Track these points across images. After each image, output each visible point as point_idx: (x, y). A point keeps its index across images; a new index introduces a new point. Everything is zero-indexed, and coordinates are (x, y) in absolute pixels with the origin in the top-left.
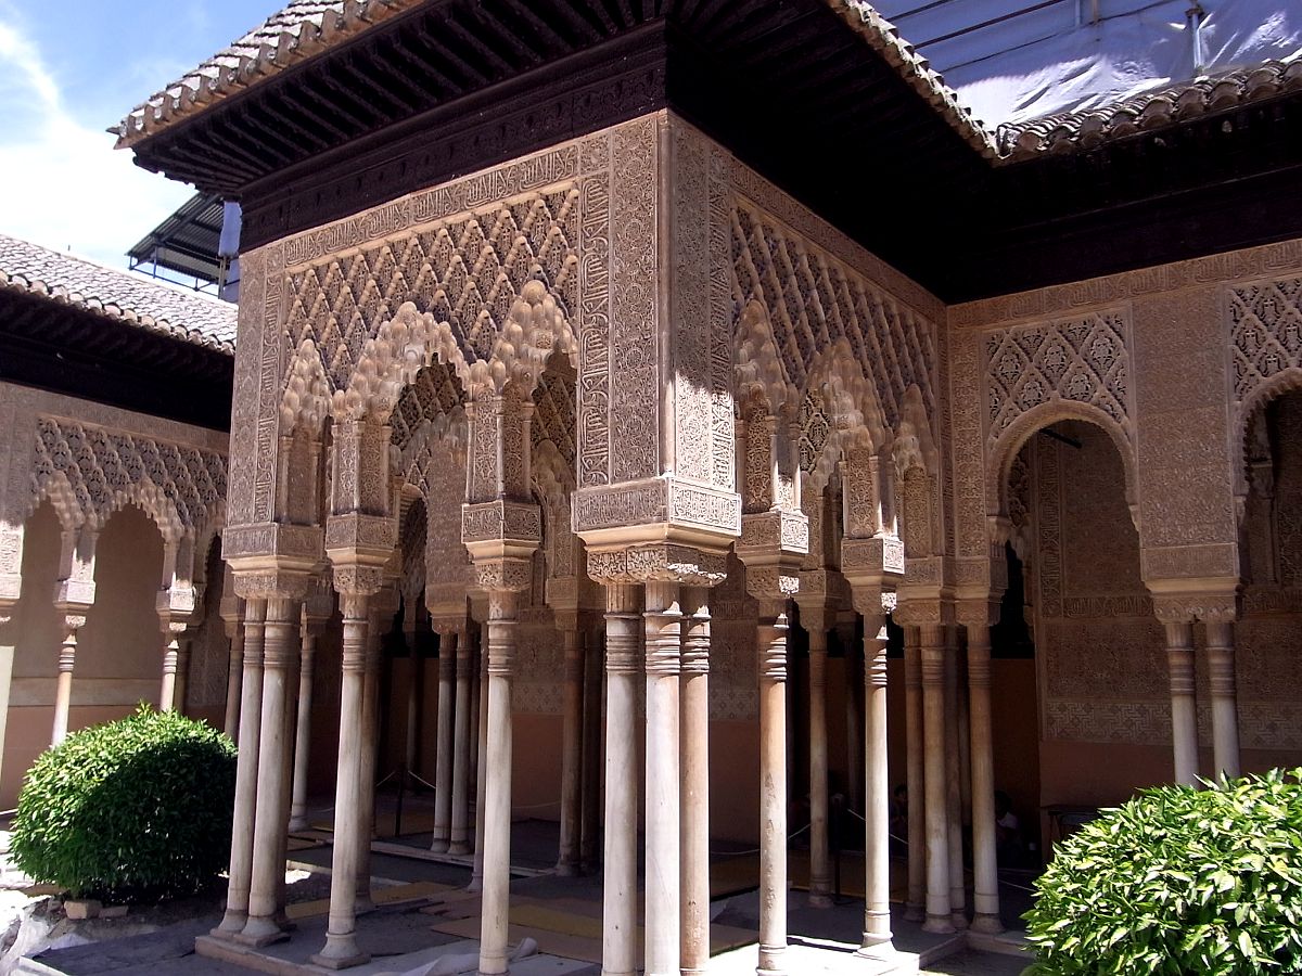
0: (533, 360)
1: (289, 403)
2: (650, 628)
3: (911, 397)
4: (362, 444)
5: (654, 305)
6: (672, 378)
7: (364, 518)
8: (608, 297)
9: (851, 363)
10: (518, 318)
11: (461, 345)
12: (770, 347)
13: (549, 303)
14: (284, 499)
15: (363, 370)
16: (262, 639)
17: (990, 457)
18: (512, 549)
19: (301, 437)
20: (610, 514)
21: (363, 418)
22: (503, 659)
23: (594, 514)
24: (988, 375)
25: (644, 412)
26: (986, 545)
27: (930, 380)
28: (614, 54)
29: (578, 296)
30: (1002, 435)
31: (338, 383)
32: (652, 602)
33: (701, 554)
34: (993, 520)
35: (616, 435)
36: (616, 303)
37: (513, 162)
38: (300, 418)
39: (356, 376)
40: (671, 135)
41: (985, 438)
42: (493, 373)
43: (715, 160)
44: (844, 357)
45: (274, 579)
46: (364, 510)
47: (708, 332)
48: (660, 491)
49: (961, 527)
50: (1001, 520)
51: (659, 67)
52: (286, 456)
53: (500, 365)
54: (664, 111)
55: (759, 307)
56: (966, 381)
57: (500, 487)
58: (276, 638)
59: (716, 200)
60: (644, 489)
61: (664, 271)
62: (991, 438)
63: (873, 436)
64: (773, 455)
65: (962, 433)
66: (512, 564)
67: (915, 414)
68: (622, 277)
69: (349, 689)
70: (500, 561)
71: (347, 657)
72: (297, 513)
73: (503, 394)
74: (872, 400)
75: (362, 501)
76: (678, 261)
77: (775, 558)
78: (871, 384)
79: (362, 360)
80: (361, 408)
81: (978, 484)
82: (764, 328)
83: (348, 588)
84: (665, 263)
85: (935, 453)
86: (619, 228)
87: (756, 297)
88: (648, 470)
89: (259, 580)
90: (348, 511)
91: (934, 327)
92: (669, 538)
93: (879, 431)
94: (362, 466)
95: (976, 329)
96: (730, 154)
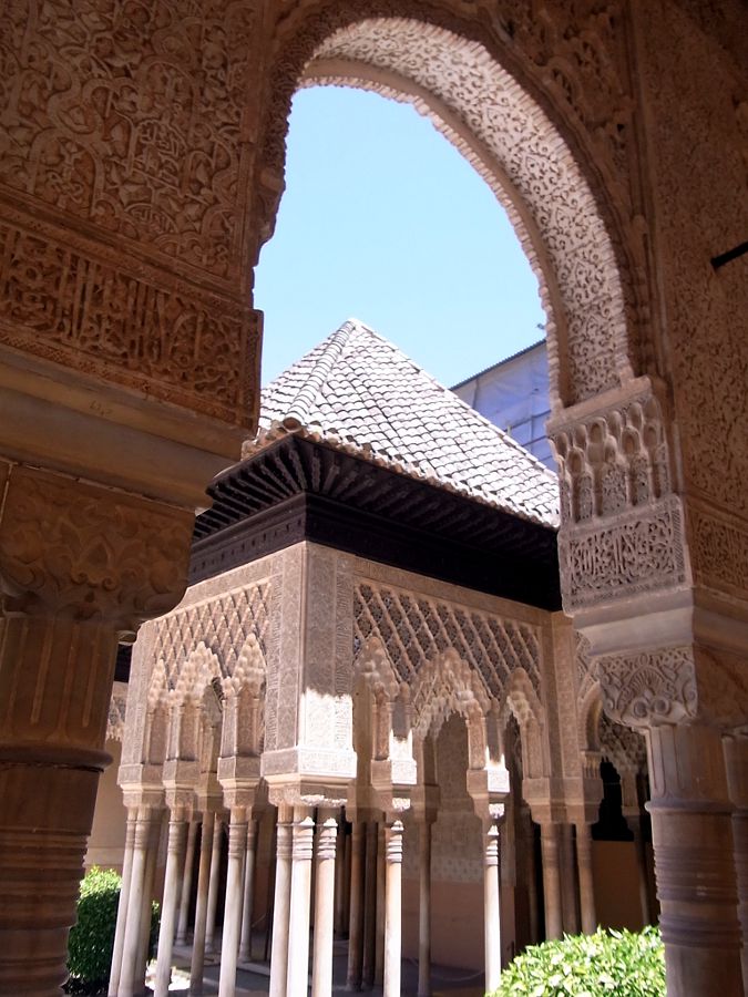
0: (257, 675)
1: (152, 695)
2: (295, 832)
3: (519, 676)
4: (182, 720)
5: (298, 650)
6: (304, 692)
7: (181, 763)
8: (279, 644)
9: (459, 662)
10: (245, 654)
11: (222, 668)
12: (386, 663)
13: (257, 646)
14: (147, 750)
15: (183, 679)
16: (134, 832)
17: (580, 711)
18: (241, 784)
19: (159, 713)
20: (276, 767)
21: (184, 705)
22: (236, 847)
23: (270, 767)
24: (575, 658)
25: (291, 711)
26: (579, 770)
27: (536, 663)
28: (286, 509)
29: (267, 643)
30: (586, 697)
31: (172, 687)
32: (296, 817)
33: (326, 789)
34: (583, 753)
35: (280, 722)
36: (283, 648)
37: (246, 566)
38: (159, 703)
39: (179, 682)
40: (308, 555)
41: (576, 698)
42: (233, 685)
43: (342, 563)
44: (453, 659)
45: (140, 797)
46: (182, 758)
47: (332, 663)
48: (294, 755)
49: (566, 757)
50: (590, 753)
51: (303, 516)
52: (150, 725)
53: (237, 680)
54: (304, 542)
55: (378, 640)
56: (564, 662)
57: (235, 749)
58: (141, 831)
59: (342, 583)
60: (289, 754)
61: (302, 631)
62: (579, 698)
63: (482, 705)
64: (390, 725)
65: (563, 695)
66: (241, 793)
67: (524, 686)
68: (285, 634)
69: (171, 863)
70: (234, 791)
71: (170, 843)
72: (155, 758)
73: (238, 696)
74: (478, 683)
75: (181, 753)
76: (311, 625)
77: (391, 787)
78: (477, 672)
79: (182, 673)
80: (181, 700)
81: (573, 728)
82: (382, 652)
83: (171, 802)
84: (303, 627)
85: (543, 711)
86: (286, 605)
87: (375, 634)
88: (291, 745)
89: (134, 797)
90: (173, 758)
91: (539, 629)
92: (302, 781)
93: (486, 701)
94: (182, 733)
95: (567, 628)
96: (354, 556)
